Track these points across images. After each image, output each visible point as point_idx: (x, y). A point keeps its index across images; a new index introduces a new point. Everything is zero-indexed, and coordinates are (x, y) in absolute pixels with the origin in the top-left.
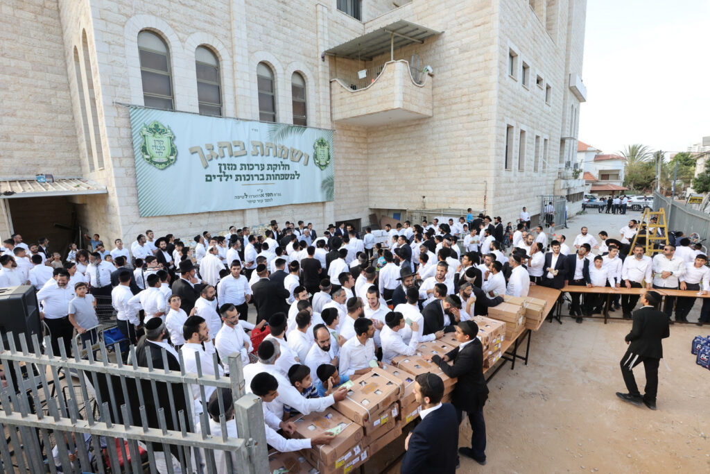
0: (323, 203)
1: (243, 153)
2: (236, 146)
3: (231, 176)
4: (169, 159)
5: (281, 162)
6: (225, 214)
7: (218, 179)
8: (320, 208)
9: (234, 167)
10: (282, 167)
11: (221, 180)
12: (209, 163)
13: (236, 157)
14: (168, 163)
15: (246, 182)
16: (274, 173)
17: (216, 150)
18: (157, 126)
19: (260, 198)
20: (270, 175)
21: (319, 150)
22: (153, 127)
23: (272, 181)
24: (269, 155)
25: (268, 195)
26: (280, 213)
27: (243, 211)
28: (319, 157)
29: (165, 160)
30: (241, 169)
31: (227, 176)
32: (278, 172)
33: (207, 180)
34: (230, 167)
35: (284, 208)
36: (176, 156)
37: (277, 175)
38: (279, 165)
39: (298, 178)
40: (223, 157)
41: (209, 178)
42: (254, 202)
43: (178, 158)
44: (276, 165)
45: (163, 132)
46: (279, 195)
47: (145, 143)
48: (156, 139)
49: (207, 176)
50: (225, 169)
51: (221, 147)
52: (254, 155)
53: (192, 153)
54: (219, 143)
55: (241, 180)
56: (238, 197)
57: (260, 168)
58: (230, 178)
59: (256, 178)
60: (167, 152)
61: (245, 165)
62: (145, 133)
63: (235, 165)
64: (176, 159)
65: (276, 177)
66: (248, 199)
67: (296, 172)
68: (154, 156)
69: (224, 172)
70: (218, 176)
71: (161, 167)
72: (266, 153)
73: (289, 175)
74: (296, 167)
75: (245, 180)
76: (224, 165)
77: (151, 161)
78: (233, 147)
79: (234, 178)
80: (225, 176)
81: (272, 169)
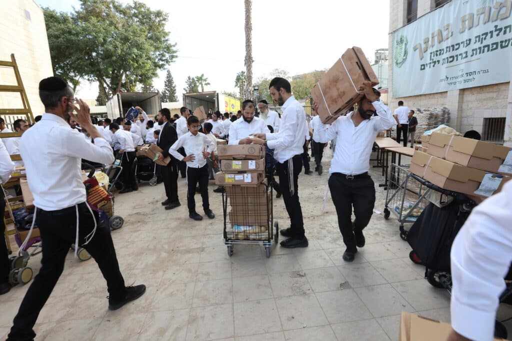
1: (450, 35)
2: (445, 30)
3: (439, 61)
5: (496, 26)
9: (442, 52)
11: (430, 67)
12: (424, 55)
13: (444, 41)
15: (449, 65)
16: (483, 45)
17: (430, 41)
20: (476, 50)
23: (478, 56)
24: (478, 25)
25: (470, 73)
29: (402, 60)
30: (447, 52)
31: (435, 62)
32: (489, 41)
33: (421, 69)
34: (438, 53)
37: (485, 47)
38: (492, 32)
40: (434, 45)
41: (423, 67)
42: (455, 83)
43: (407, 56)
44: (487, 33)
45: (403, 41)
46: (486, 71)
49: (422, 66)
50: (434, 56)
51: (434, 37)
53: (415, 50)
54: (433, 34)
55: (445, 63)
56: (442, 81)
57: (465, 45)
58: (437, 63)
59: (460, 57)
60: (403, 54)
61: (449, 47)
62: (396, 46)
63: (443, 50)
65: (482, 50)
66: (449, 81)
69: (432, 60)
70: (429, 64)
72: (476, 23)
73: (509, 40)
75: (448, 62)
76: (433, 52)
77: (396, 63)
78: (443, 32)
79: (441, 62)
80: (433, 62)
81: (479, 41)
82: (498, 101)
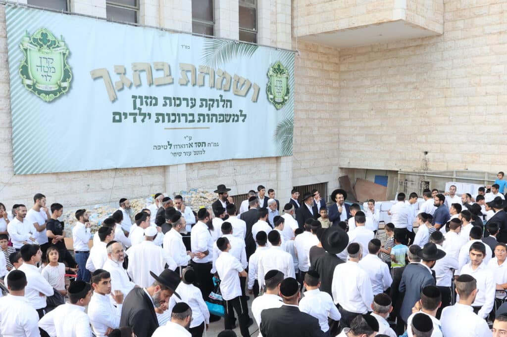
0: (277, 158)
1: (168, 80)
2: (157, 70)
3: (149, 115)
4: (60, 86)
5: (221, 96)
6: (138, 172)
7: (131, 118)
8: (272, 166)
9: (154, 101)
10: (221, 104)
11: (135, 121)
12: (118, 94)
13: (158, 86)
14: (59, 92)
15: (171, 125)
16: (210, 113)
17: (130, 75)
18: (45, 35)
19: (187, 149)
20: (203, 115)
21: (275, 79)
22: (39, 36)
23: (206, 124)
24: (203, 85)
25: (199, 144)
26: (215, 172)
27: (165, 168)
28: (274, 90)
29: (55, 88)
30: (165, 105)
31: (144, 115)
32: (215, 110)
33: (114, 120)
34: (149, 101)
35: (222, 164)
36: (71, 83)
37: (213, 115)
38: (217, 100)
39: (243, 121)
40: (139, 85)
41: (117, 117)
42: (180, 154)
43: (74, 85)
44: (213, 100)
45: (53, 45)
46: (216, 145)
47: (26, 61)
48: (42, 55)
49: (115, 114)
50: (142, 104)
51: (137, 71)
52: (181, 85)
53: (95, 79)
54: (134, 65)
55: (163, 121)
56: (158, 147)
57: (190, 105)
58: (147, 117)
59: (183, 119)
60: (58, 75)
61: (170, 99)
62: (27, 45)
63: (156, 99)
64: (70, 87)
65: (211, 118)
66: (173, 150)
67: (241, 111)
68: (39, 81)
69: (140, 109)
70: (131, 114)
71: (48, 98)
72: (200, 82)
73: (230, 115)
74: (240, 104)
75: (169, 121)
76: (141, 97)
77: (34, 89)
78: (154, 71)
79: (154, 118)
80: (140, 114)
81: (206, 106)
82: (220, 179)
